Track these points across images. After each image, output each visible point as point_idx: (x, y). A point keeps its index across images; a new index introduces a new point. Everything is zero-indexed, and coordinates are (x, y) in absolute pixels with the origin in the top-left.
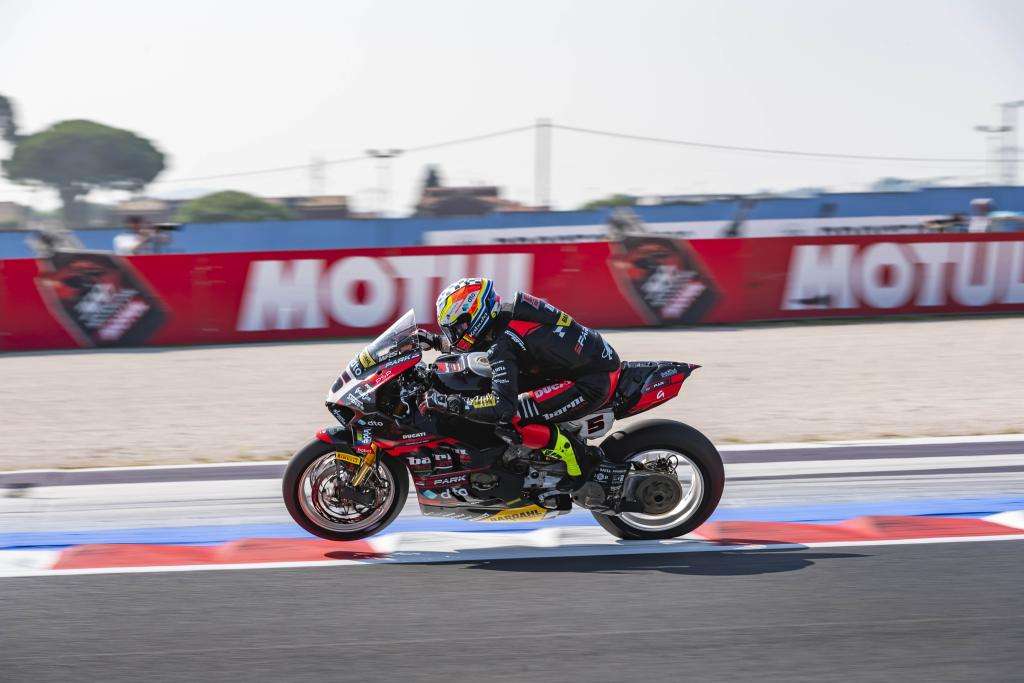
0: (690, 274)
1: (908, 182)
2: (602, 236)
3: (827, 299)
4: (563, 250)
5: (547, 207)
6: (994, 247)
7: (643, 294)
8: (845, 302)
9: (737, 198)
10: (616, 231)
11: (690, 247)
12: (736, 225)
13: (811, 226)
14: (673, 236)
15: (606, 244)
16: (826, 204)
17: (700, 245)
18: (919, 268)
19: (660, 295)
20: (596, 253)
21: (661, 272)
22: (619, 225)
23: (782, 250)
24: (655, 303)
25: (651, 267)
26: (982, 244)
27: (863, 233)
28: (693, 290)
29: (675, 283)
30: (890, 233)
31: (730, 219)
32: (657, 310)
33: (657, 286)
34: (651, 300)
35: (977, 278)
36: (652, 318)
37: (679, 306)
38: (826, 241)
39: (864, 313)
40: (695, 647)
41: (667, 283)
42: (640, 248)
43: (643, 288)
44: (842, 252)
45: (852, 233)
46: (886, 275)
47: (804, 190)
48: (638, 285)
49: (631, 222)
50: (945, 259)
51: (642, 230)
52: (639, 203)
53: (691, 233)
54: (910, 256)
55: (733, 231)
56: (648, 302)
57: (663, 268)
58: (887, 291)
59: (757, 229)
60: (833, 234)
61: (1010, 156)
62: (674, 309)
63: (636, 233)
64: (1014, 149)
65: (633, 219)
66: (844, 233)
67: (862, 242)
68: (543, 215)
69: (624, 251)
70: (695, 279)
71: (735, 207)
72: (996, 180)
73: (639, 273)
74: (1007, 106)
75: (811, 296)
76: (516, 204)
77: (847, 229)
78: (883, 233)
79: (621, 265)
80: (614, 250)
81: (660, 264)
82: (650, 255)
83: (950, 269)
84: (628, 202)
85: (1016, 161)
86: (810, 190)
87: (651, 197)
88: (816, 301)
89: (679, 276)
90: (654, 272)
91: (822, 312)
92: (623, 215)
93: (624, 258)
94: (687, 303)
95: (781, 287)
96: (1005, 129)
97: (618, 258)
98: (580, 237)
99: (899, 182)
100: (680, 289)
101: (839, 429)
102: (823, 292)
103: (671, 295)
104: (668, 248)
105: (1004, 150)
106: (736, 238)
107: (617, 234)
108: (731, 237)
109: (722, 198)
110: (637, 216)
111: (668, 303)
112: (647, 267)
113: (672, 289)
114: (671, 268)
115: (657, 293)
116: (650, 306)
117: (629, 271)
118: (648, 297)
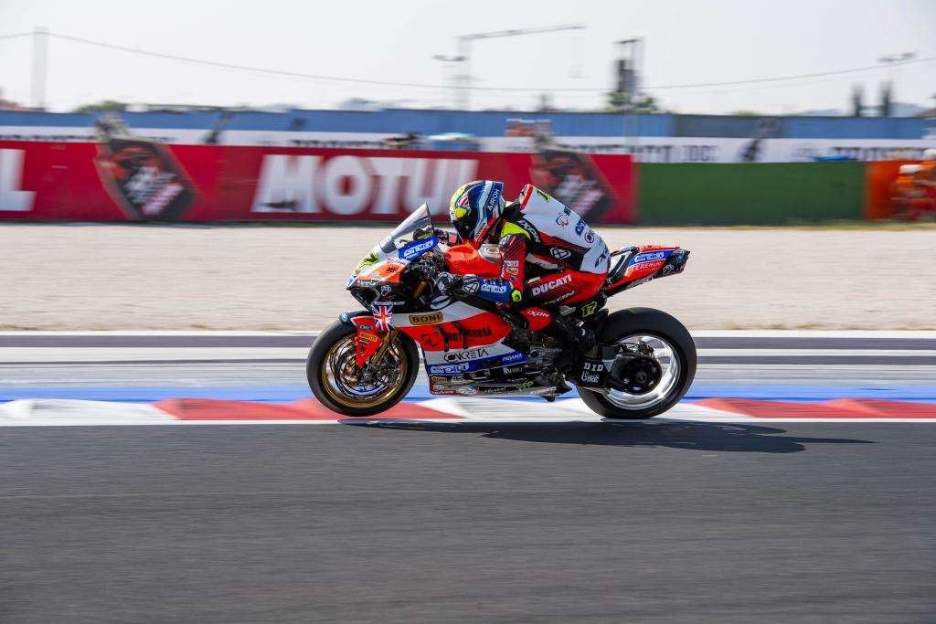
0: (169, 176)
1: (372, 102)
2: (91, 138)
3: (292, 204)
4: (52, 148)
5: (42, 109)
6: (443, 164)
7: (126, 192)
8: (309, 207)
9: (218, 110)
10: (103, 133)
11: (170, 151)
12: (215, 134)
13: (283, 138)
14: (158, 141)
15: (93, 144)
16: (298, 119)
17: (181, 151)
18: (376, 180)
19: (141, 194)
20: (84, 152)
21: (143, 173)
22: (106, 128)
23: (254, 158)
24: (136, 201)
25: (135, 168)
26: (432, 160)
27: (330, 146)
28: (172, 190)
29: (155, 183)
30: (354, 147)
31: (211, 128)
32: (139, 207)
33: (139, 185)
34: (132, 198)
35: (427, 191)
36: (133, 214)
37: (159, 204)
38: (295, 151)
39: (326, 218)
40: (151, 511)
41: (147, 183)
42: (125, 150)
43: (126, 186)
44: (308, 162)
45: (320, 146)
46: (347, 185)
47: (279, 105)
48: (122, 184)
49: (117, 126)
50: (399, 173)
51: (127, 134)
52: (130, 109)
53: (173, 139)
54: (368, 169)
55: (212, 139)
56: (130, 199)
57: (145, 169)
58: (346, 199)
59: (233, 138)
60: (302, 146)
61: (464, 83)
62: (154, 207)
63: (121, 136)
64: (467, 78)
65: (118, 123)
66: (312, 146)
67: (327, 154)
68: (38, 116)
69: (110, 152)
70: (174, 181)
71: (215, 117)
72: (451, 105)
73: (123, 173)
74: (464, 38)
75: (278, 201)
76: (14, 105)
77: (315, 142)
78: (347, 147)
79: (106, 165)
80: (100, 151)
81: (142, 165)
82: (133, 157)
83: (403, 182)
84: (119, 109)
85: (469, 88)
86: (284, 105)
87: (137, 105)
88: (282, 205)
89: (158, 177)
90: (136, 172)
91: (287, 215)
92: (111, 119)
93: (109, 159)
94: (166, 201)
95: (252, 190)
96: (460, 59)
97: (103, 158)
98: (71, 137)
99: (366, 102)
100: (161, 188)
101: (296, 320)
102: (289, 197)
103: (152, 194)
104: (150, 151)
105: (459, 78)
106: (216, 145)
107: (102, 136)
108: (211, 144)
109: (204, 109)
110: (121, 120)
111: (149, 201)
112: (130, 168)
113: (152, 188)
114: (153, 169)
115: (139, 191)
116: (132, 203)
117: (113, 170)
118: (130, 195)
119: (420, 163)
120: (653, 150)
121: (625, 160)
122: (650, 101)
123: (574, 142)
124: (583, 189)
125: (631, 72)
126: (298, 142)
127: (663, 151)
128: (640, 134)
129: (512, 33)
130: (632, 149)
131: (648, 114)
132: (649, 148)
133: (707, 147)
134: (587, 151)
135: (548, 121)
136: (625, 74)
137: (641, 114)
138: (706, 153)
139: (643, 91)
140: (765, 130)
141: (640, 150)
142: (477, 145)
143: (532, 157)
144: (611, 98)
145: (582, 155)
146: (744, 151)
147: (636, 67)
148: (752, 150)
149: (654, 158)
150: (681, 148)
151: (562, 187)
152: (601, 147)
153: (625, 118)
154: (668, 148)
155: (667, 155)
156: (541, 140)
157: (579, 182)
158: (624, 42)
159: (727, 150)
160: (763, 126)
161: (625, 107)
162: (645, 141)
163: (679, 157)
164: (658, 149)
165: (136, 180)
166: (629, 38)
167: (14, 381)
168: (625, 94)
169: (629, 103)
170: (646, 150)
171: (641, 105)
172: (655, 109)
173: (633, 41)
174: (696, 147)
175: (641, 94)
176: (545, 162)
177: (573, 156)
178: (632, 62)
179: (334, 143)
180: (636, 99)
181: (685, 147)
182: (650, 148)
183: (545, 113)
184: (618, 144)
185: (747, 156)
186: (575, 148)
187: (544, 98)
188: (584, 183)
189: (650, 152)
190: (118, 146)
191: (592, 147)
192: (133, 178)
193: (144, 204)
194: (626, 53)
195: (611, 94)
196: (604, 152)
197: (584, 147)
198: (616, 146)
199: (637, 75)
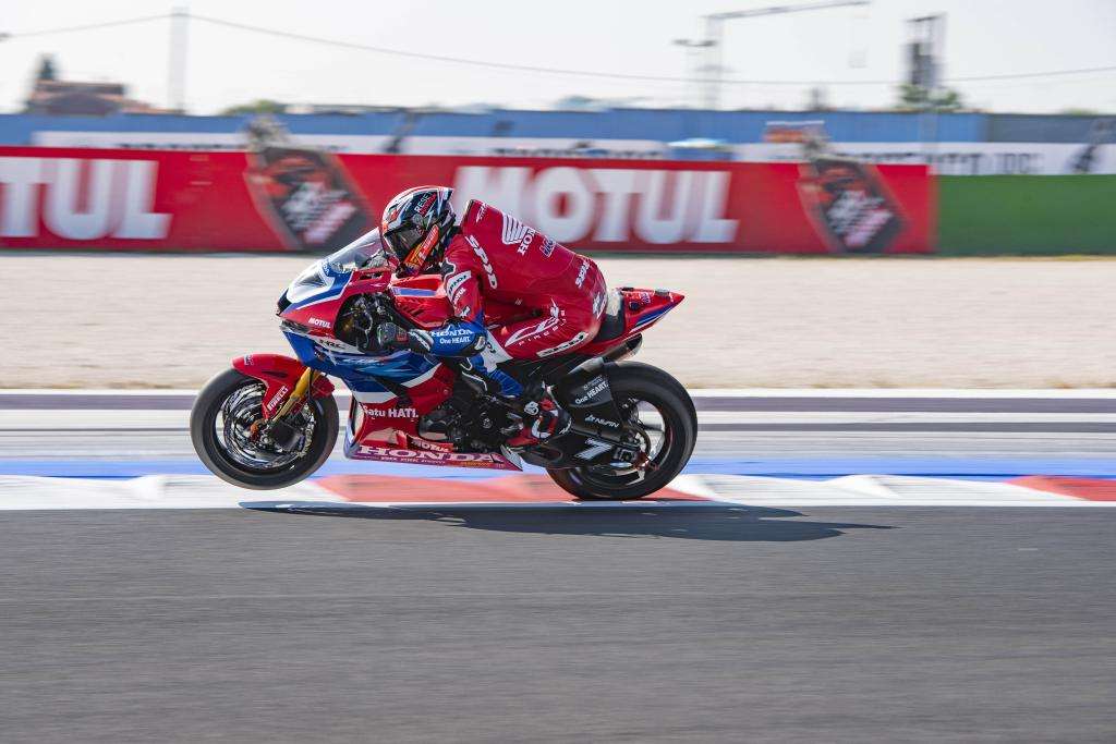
0: (338, 194)
1: (598, 100)
2: (241, 146)
4: (192, 159)
5: (180, 111)
6: (686, 177)
7: (284, 214)
9: (401, 110)
10: (255, 140)
11: (339, 163)
12: (397, 142)
13: (483, 146)
14: (325, 150)
15: (243, 155)
16: (501, 122)
17: (350, 160)
18: (600, 198)
19: (306, 216)
20: (234, 162)
21: (305, 190)
22: (259, 133)
23: (446, 171)
24: (297, 226)
25: (294, 183)
26: (672, 173)
27: (542, 155)
28: (342, 212)
29: (321, 203)
30: (572, 156)
31: (392, 134)
32: (300, 233)
33: (300, 205)
34: (292, 222)
35: (665, 211)
36: (291, 241)
37: (326, 229)
38: (497, 162)
40: (311, 616)
41: (311, 203)
42: (284, 161)
43: (284, 207)
44: (514, 175)
45: (529, 156)
46: (563, 205)
47: (477, 105)
48: (279, 204)
49: (273, 130)
51: (285, 140)
52: (289, 111)
53: (344, 147)
54: (590, 184)
55: (394, 148)
57: (307, 185)
58: (562, 222)
59: (420, 146)
60: (506, 155)
61: (713, 75)
62: (318, 233)
63: (279, 144)
64: (718, 69)
65: (274, 127)
66: (519, 155)
67: (537, 165)
68: (177, 120)
69: (264, 164)
70: (344, 200)
71: (400, 116)
72: (697, 103)
73: (281, 189)
74: (712, 18)
76: (146, 106)
78: (564, 157)
79: (259, 180)
80: (252, 162)
81: (306, 180)
82: (293, 170)
83: (635, 201)
84: (277, 110)
85: (721, 81)
86: (484, 105)
87: (299, 105)
89: (325, 195)
90: (297, 189)
92: (264, 122)
93: (263, 172)
94: (334, 226)
96: (708, 44)
97: (257, 171)
98: (217, 146)
99: (588, 100)
100: (328, 209)
103: (316, 216)
104: (314, 162)
105: (709, 68)
106: (397, 154)
107: (256, 144)
108: (392, 154)
109: (383, 110)
110: (280, 124)
111: (312, 225)
112: (289, 184)
113: (317, 209)
114: (317, 186)
115: (300, 214)
116: (291, 228)
117: (268, 187)
118: (290, 218)
119: (656, 177)
120: (958, 159)
121: (920, 171)
122: (953, 98)
123: (854, 150)
124: (866, 208)
125: (929, 58)
126: (502, 151)
127: (970, 160)
128: (938, 139)
129: (776, 10)
130: (930, 157)
131: (950, 113)
132: (950, 156)
133: (1027, 156)
134: (871, 161)
135: (821, 122)
136: (921, 62)
137: (941, 113)
138: (1026, 163)
139: (944, 84)
140: (1103, 133)
141: (941, 159)
142: (729, 154)
143: (800, 169)
144: (903, 93)
145: (866, 165)
146: (1076, 161)
147: (935, 52)
148: (1087, 158)
149: (958, 169)
150: (993, 156)
151: (839, 207)
152: (889, 156)
153: (920, 118)
154: (976, 156)
155: (975, 166)
156: (812, 145)
157: (861, 199)
158: (919, 20)
159: (1053, 159)
160: (1100, 127)
161: (920, 105)
162: (945, 148)
163: (990, 167)
164: (964, 158)
165: (297, 199)
166: (925, 15)
167: (143, 453)
168: (921, 88)
169: (924, 99)
170: (947, 160)
171: (941, 102)
172: (960, 107)
173: (930, 19)
174: (1012, 155)
175: (941, 88)
176: (817, 174)
177: (852, 166)
178: (929, 46)
179: (547, 151)
180: (935, 94)
181: (999, 155)
182: (953, 156)
183: (817, 112)
184: (911, 151)
185: (1078, 167)
186: (856, 156)
187: (816, 94)
188: (866, 201)
189: (952, 162)
190: (274, 156)
191: (878, 156)
192: (293, 197)
193: (305, 230)
194: (922, 34)
195: (905, 88)
196: (893, 162)
197: (867, 156)
198: (909, 155)
199: (935, 61)
